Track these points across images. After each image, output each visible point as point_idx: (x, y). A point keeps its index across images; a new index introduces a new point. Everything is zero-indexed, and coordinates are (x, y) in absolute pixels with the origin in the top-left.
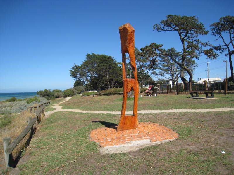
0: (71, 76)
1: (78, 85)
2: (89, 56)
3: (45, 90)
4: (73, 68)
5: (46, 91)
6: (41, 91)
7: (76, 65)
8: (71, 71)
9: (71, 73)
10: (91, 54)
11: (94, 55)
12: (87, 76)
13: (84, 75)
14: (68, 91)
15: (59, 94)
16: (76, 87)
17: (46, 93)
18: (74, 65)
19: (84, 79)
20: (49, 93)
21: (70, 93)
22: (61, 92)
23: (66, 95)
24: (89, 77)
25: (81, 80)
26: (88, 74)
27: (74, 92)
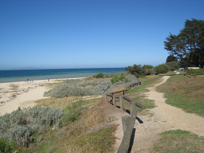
0: (165, 48)
1: (171, 61)
2: (188, 23)
3: (135, 65)
4: (167, 39)
5: (135, 66)
7: (172, 35)
8: (165, 42)
9: (165, 45)
10: (191, 20)
11: (195, 21)
12: (186, 48)
13: (181, 48)
14: (160, 67)
15: (150, 70)
16: (168, 63)
17: (135, 70)
18: (170, 35)
19: (182, 53)
20: (138, 69)
21: (163, 69)
22: (152, 69)
23: (158, 72)
24: (189, 49)
25: (178, 54)
26: (187, 45)
27: (167, 68)
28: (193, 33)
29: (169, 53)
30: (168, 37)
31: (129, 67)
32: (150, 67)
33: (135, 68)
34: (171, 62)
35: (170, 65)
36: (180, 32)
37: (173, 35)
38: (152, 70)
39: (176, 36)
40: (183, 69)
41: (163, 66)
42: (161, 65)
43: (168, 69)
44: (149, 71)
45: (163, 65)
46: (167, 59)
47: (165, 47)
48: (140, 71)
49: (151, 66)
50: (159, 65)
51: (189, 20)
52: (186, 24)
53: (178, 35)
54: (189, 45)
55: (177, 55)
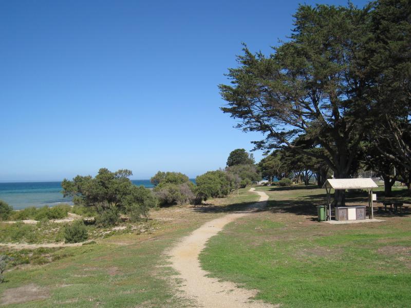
1: (238, 163)
3: (103, 172)
4: (233, 73)
5: (105, 177)
8: (225, 88)
14: (210, 179)
15: (177, 191)
16: (233, 167)
17: (101, 191)
18: (243, 54)
20: (116, 186)
21: (219, 186)
22: (184, 184)
23: (201, 194)
25: (274, 129)
27: (231, 181)
29: (239, 125)
31: (79, 179)
32: (175, 179)
33: (103, 184)
34: (240, 165)
35: (236, 173)
37: (253, 54)
38: (183, 188)
39: (267, 56)
40: (266, 181)
41: (220, 176)
42: (213, 173)
43: (233, 183)
44: (171, 191)
45: (219, 174)
46: (229, 159)
48: (125, 194)
49: (180, 174)
50: (208, 173)
53: (274, 53)
55: (269, 136)
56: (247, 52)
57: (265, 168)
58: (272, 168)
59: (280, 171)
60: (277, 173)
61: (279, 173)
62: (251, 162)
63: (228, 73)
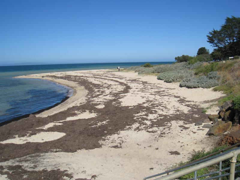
0: (208, 42)
2: (228, 20)
4: (210, 33)
6: (179, 57)
7: (215, 30)
8: (208, 36)
10: (230, 17)
11: (234, 18)
12: (226, 41)
13: (222, 41)
16: (200, 55)
18: (213, 30)
19: (222, 45)
24: (228, 43)
25: (219, 46)
26: (227, 39)
28: (232, 28)
29: (211, 45)
30: (211, 32)
34: (203, 54)
36: (221, 27)
39: (218, 31)
47: (208, 40)
51: (229, 18)
52: (226, 21)
54: (228, 39)
55: (218, 48)
56: (214, 30)
57: (214, 56)
58: (217, 56)
59: (220, 57)
60: (219, 58)
61: (220, 58)
62: (208, 53)
63: (209, 33)
